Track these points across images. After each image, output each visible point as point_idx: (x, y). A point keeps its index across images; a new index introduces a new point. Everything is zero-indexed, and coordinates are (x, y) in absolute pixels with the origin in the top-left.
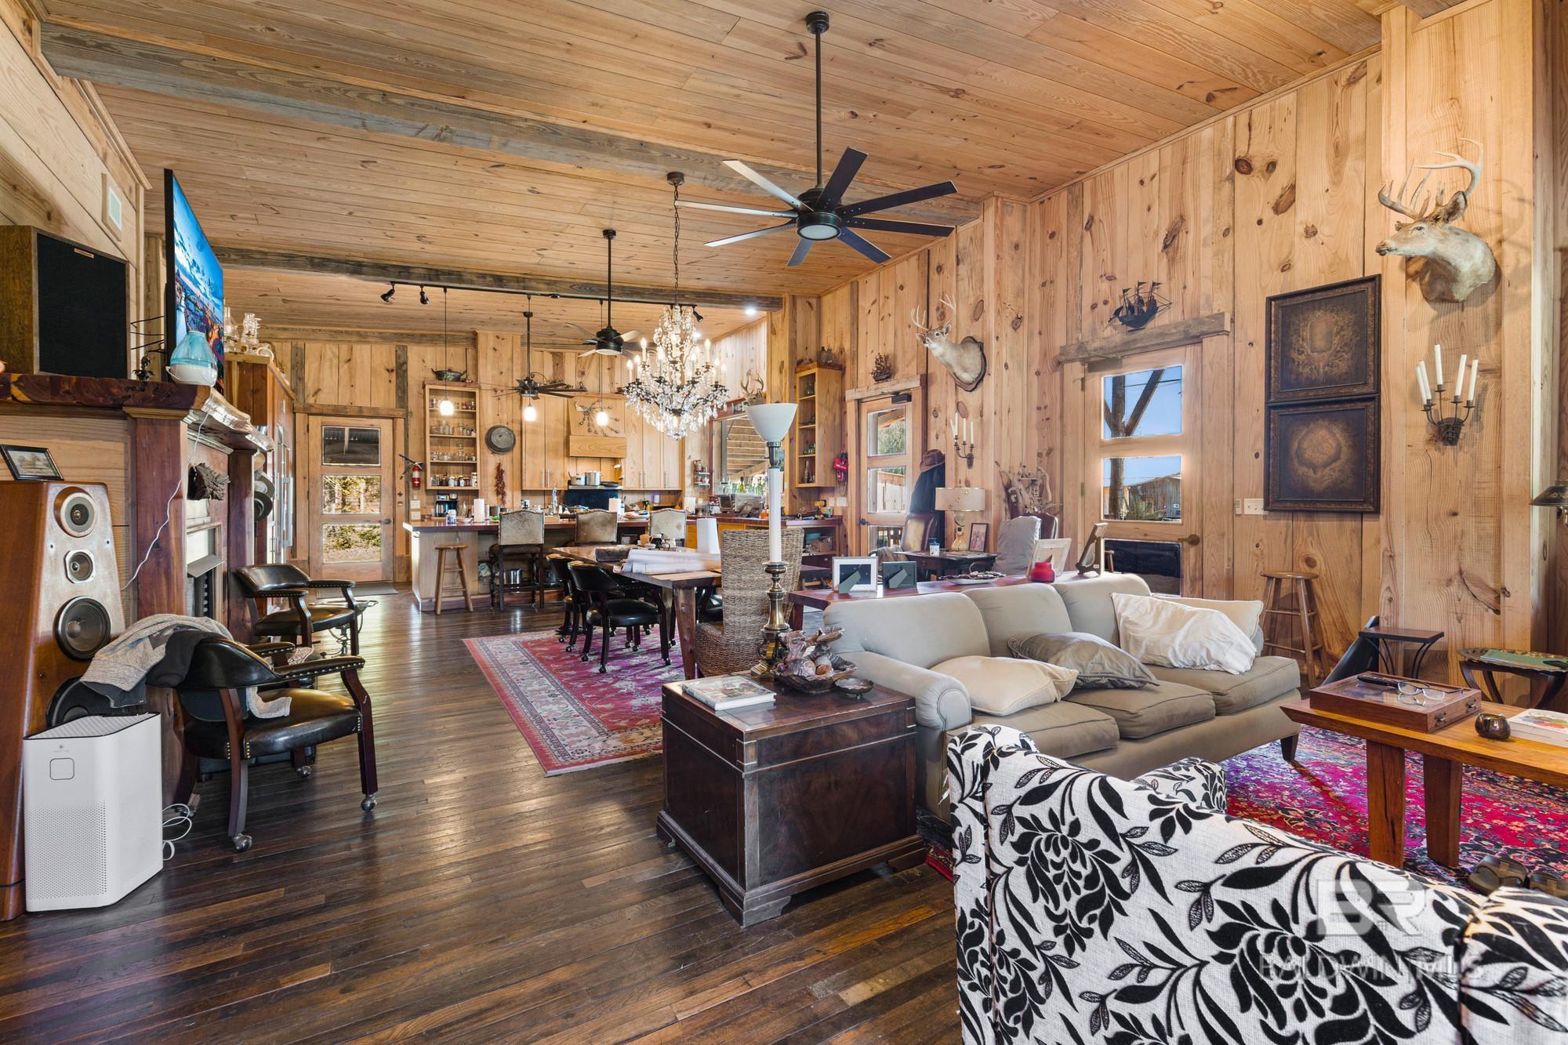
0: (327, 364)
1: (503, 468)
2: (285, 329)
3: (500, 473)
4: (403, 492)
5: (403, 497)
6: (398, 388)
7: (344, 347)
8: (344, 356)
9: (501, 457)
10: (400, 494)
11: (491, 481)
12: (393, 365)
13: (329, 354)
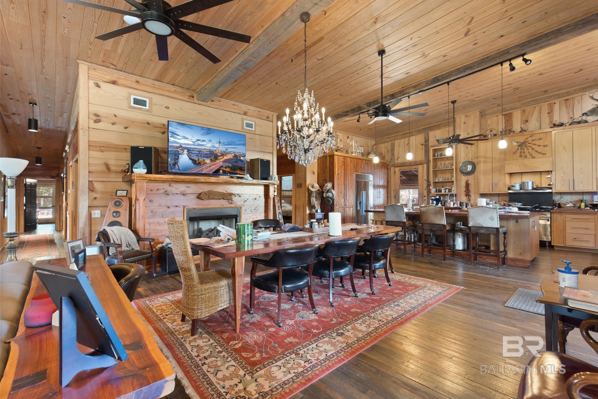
0: (401, 147)
1: (469, 182)
2: (388, 138)
3: (467, 185)
4: (426, 195)
5: (426, 197)
6: (425, 151)
7: (407, 139)
8: (406, 143)
9: (468, 177)
10: (425, 196)
11: (463, 189)
12: (423, 142)
13: (402, 143)
